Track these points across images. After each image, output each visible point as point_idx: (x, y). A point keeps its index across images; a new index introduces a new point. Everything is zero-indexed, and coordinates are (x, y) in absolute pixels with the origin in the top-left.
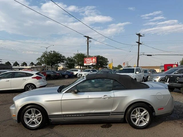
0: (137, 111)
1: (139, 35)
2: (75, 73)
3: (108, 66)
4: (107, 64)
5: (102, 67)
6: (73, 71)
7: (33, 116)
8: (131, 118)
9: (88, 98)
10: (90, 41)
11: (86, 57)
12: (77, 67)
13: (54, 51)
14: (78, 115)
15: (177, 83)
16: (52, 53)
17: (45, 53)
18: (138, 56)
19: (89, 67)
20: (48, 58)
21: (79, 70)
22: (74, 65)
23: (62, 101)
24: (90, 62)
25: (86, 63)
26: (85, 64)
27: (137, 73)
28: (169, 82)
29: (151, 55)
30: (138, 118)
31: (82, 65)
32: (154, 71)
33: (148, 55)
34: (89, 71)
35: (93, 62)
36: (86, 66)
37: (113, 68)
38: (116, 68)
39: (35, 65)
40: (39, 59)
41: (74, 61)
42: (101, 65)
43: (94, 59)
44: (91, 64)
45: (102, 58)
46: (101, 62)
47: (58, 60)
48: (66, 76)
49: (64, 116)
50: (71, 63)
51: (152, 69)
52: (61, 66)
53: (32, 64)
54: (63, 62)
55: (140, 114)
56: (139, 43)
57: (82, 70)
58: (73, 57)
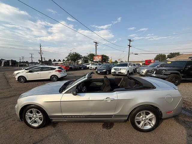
0: (142, 114)
1: (130, 41)
2: (88, 66)
3: (109, 61)
4: (108, 60)
5: (105, 62)
6: (86, 64)
7: (35, 116)
8: (136, 121)
9: (88, 100)
10: (97, 45)
11: (95, 56)
12: (90, 62)
13: (75, 53)
14: (78, 117)
15: (163, 75)
16: (74, 53)
17: (70, 54)
18: (129, 55)
19: (97, 62)
20: (72, 56)
21: (90, 64)
22: (88, 61)
23: (61, 102)
24: (97, 59)
25: (95, 59)
26: (94, 61)
27: (130, 66)
28: (155, 74)
29: (137, 54)
30: (142, 120)
31: (93, 61)
32: (139, 65)
33: (135, 54)
34: (96, 65)
35: (99, 59)
36: (95, 61)
37: (112, 62)
38: (114, 63)
39: (65, 61)
40: (67, 57)
41: (88, 58)
42: (104, 60)
43: (100, 57)
44: (98, 60)
45: (105, 56)
46: (105, 59)
47: (78, 58)
48: (82, 68)
49: (65, 117)
50: (86, 60)
51: (138, 63)
52: (80, 62)
53: (64, 60)
54: (81, 59)
55: (145, 117)
56: (130, 46)
57: (92, 64)
58: (88, 56)
